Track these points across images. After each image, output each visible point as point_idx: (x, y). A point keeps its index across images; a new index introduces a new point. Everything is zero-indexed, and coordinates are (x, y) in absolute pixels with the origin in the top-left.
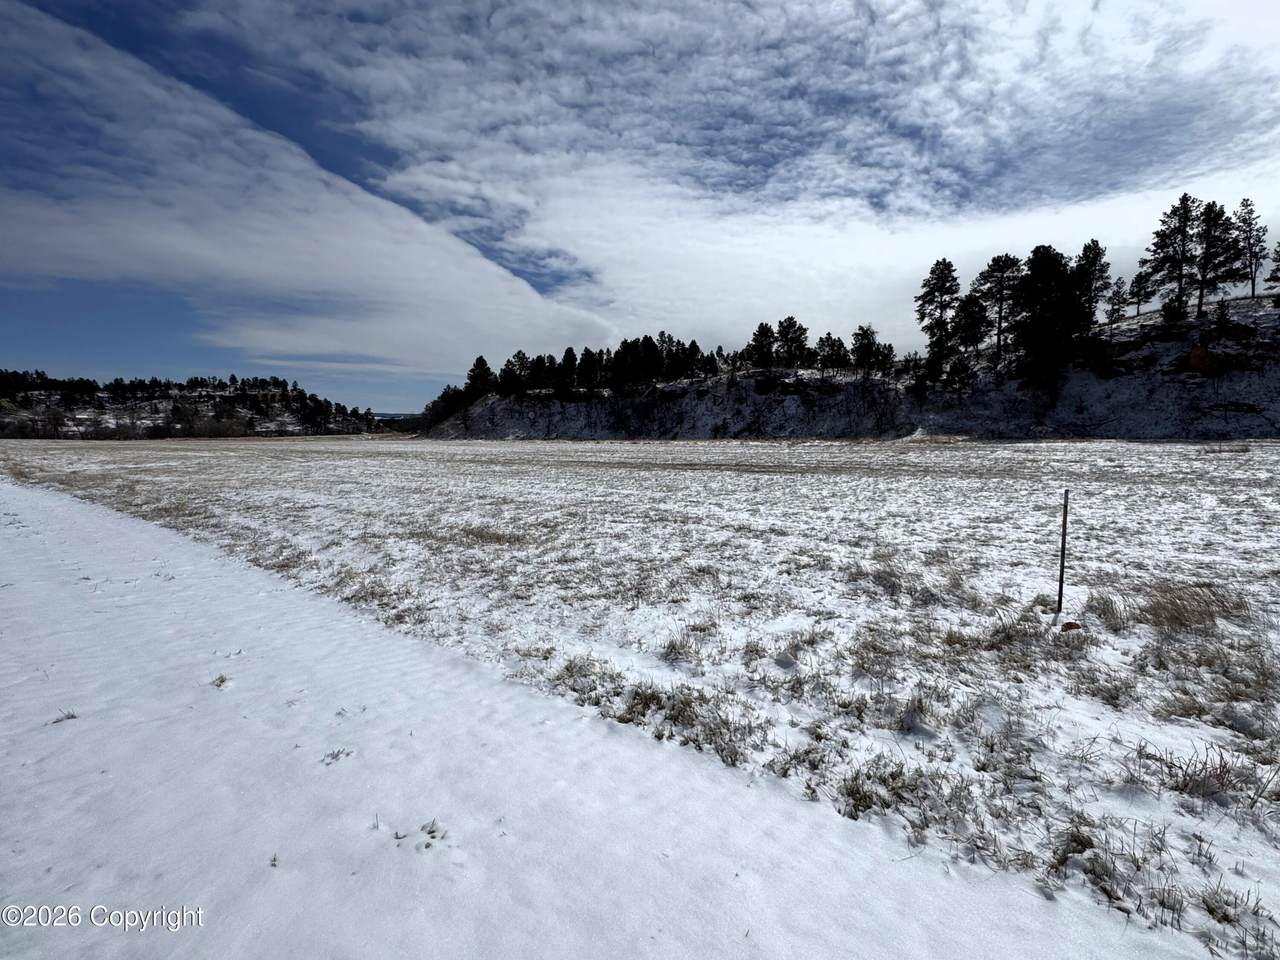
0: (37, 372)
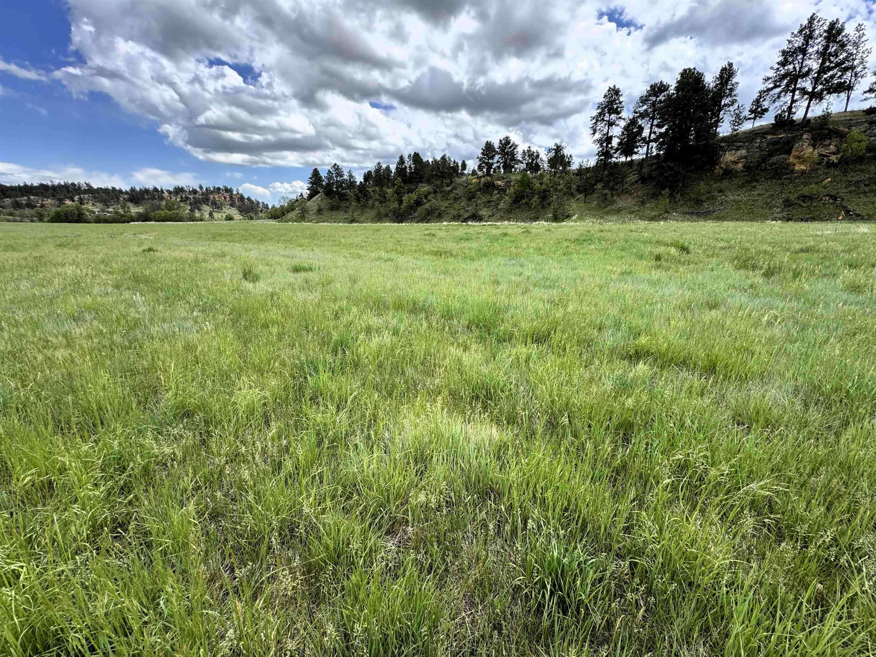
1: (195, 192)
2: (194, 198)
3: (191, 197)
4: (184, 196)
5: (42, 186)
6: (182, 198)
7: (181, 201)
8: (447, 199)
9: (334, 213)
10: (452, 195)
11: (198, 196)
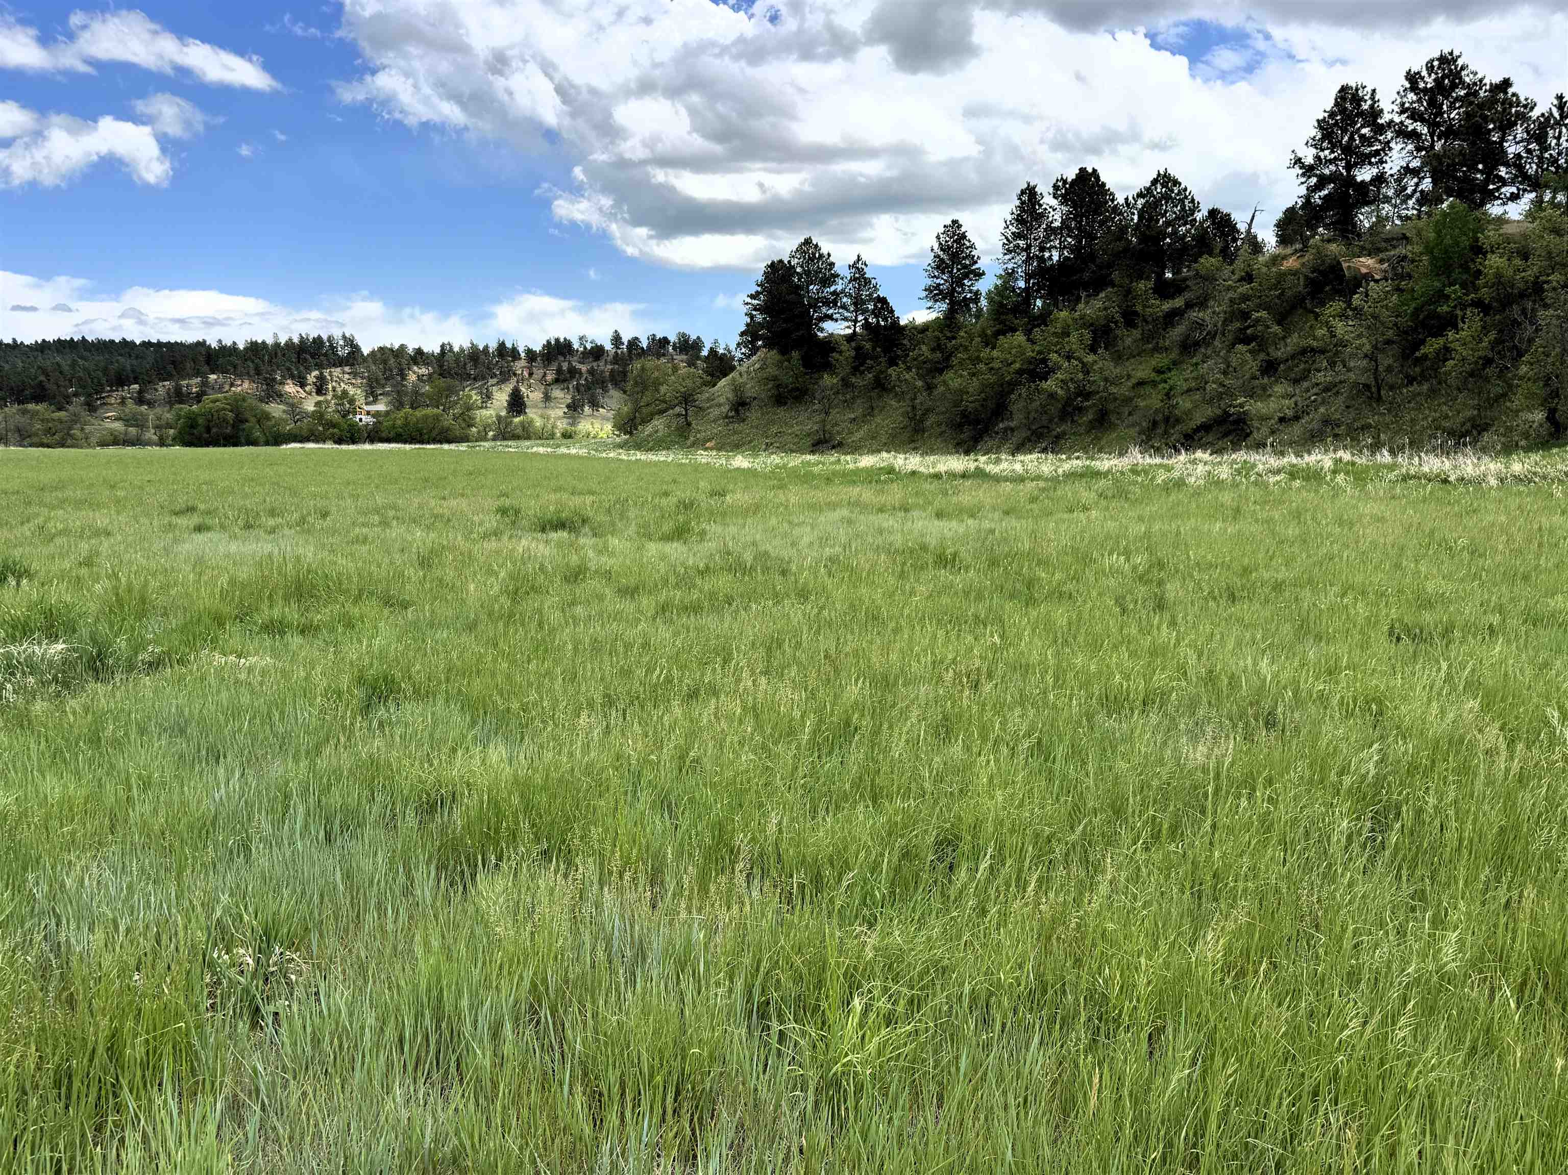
0: (344, 337)
1: (597, 352)
2: (591, 372)
3: (584, 368)
4: (565, 366)
5: (255, 348)
6: (559, 371)
7: (557, 381)
8: (1157, 349)
9: (781, 412)
10: (1178, 331)
11: (602, 363)
